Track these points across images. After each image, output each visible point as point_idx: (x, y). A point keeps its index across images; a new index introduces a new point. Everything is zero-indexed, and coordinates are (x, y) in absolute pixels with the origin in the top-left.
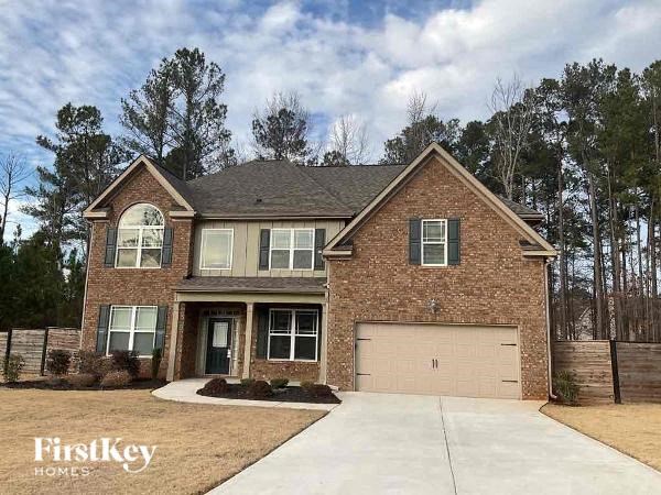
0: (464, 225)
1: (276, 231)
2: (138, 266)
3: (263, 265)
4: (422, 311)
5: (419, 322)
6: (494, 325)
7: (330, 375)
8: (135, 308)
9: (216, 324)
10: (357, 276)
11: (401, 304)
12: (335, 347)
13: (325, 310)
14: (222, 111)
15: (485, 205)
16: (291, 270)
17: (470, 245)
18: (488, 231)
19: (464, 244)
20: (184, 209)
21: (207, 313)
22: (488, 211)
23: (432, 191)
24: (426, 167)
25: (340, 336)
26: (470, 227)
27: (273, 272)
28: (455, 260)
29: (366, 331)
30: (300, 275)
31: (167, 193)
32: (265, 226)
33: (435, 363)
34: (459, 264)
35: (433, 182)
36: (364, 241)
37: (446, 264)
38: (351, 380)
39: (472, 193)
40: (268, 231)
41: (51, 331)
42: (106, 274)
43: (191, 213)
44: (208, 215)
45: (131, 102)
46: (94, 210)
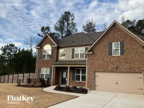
0: (125, 43)
1: (76, 49)
2: (46, 59)
3: (73, 57)
4: (113, 68)
5: (112, 71)
6: (135, 72)
7: (88, 86)
8: (45, 68)
9: (63, 72)
10: (94, 59)
11: (107, 66)
12: (89, 78)
13: (87, 68)
14: (75, 25)
15: (131, 37)
16: (79, 58)
17: (127, 49)
18: (132, 44)
19: (125, 49)
20: (55, 45)
21: (61, 70)
22: (132, 39)
23: (115, 34)
24: (113, 28)
25: (90, 75)
26: (127, 43)
27: (75, 59)
28: (122, 53)
29: (97, 74)
30: (82, 60)
31: (52, 42)
32: (73, 48)
33: (117, 83)
34: (124, 55)
35: (115, 32)
36: (96, 50)
37: (120, 55)
38: (93, 87)
39: (127, 34)
40: (74, 49)
41: (30, 74)
42: (40, 61)
43: (56, 46)
44: (61, 46)
45: (56, 25)
46: (37, 47)
